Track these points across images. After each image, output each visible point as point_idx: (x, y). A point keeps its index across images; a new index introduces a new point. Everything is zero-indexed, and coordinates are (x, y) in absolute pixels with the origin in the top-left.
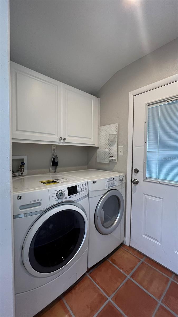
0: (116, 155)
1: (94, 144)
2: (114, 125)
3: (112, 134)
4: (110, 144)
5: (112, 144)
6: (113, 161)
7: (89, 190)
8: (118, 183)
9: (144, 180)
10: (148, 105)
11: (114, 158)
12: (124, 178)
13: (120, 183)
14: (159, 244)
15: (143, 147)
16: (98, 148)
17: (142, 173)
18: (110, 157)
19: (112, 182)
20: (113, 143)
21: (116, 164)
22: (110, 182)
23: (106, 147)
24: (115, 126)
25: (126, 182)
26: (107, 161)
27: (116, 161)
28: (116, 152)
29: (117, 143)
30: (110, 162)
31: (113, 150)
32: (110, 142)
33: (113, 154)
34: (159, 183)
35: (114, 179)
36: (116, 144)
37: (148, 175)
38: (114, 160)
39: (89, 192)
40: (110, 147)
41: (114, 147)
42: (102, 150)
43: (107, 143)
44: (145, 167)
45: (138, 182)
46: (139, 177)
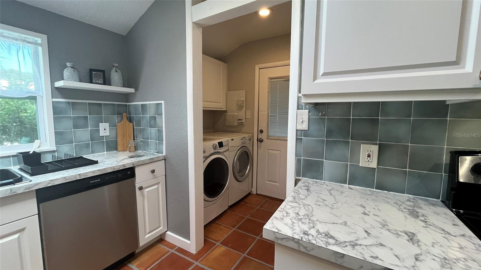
0: (244, 118)
1: (223, 108)
2: (242, 91)
3: (240, 99)
4: (238, 109)
5: (240, 109)
6: (242, 124)
7: (229, 145)
8: (248, 142)
9: (267, 139)
10: (271, 79)
11: (242, 121)
12: (252, 138)
13: (249, 142)
14: (278, 184)
15: (267, 112)
16: (226, 111)
17: (266, 133)
18: (239, 120)
19: (244, 140)
20: (241, 107)
21: (244, 127)
22: (243, 140)
23: (234, 111)
24: (243, 93)
25: (253, 142)
26: (236, 124)
27: (244, 123)
28: (244, 116)
29: (245, 107)
30: (238, 125)
31: (241, 114)
32: (238, 106)
33: (241, 117)
34: (278, 139)
35: (245, 138)
36: (244, 109)
37: (270, 134)
38: (242, 122)
39: (229, 147)
40: (238, 111)
41: (242, 111)
42: (230, 114)
43: (235, 107)
44: (268, 128)
45: (263, 140)
46: (263, 136)
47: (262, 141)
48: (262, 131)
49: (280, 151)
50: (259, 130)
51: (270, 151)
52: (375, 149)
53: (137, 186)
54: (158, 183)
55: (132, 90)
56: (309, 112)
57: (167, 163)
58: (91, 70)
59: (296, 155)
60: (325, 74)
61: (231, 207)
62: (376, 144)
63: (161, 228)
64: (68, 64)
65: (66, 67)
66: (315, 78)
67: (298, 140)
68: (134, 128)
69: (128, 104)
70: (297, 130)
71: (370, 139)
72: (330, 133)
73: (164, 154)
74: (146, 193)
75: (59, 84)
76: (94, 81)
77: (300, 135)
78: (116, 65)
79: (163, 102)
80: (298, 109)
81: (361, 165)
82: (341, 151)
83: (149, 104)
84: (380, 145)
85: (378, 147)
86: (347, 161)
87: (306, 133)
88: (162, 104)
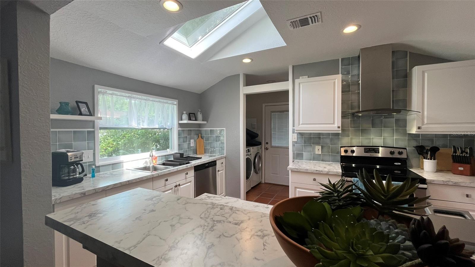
2: (254, 119)
3: (253, 124)
8: (260, 150)
9: (271, 148)
10: (272, 112)
14: (279, 175)
17: (270, 144)
19: (258, 148)
25: (262, 150)
34: (278, 148)
37: (273, 145)
39: (252, 152)
44: (271, 141)
45: (268, 148)
46: (268, 146)
49: (279, 155)
50: (266, 143)
52: (320, 147)
53: (217, 170)
54: (223, 170)
55: (205, 122)
56: (297, 134)
57: (226, 160)
58: (190, 114)
59: (293, 151)
60: (302, 124)
61: (252, 188)
62: (320, 146)
63: (224, 194)
64: (184, 112)
65: (183, 114)
66: (299, 125)
67: (293, 145)
68: (204, 142)
69: (200, 129)
70: (293, 141)
71: (318, 144)
72: (305, 142)
73: (225, 155)
74: (219, 174)
75: (181, 122)
76: (192, 119)
77: (294, 143)
78: (200, 110)
79: (225, 129)
80: (293, 133)
81: (316, 153)
82: (309, 149)
83: (216, 130)
84: (322, 146)
85: (321, 146)
86: (311, 152)
87: (296, 142)
88: (224, 130)
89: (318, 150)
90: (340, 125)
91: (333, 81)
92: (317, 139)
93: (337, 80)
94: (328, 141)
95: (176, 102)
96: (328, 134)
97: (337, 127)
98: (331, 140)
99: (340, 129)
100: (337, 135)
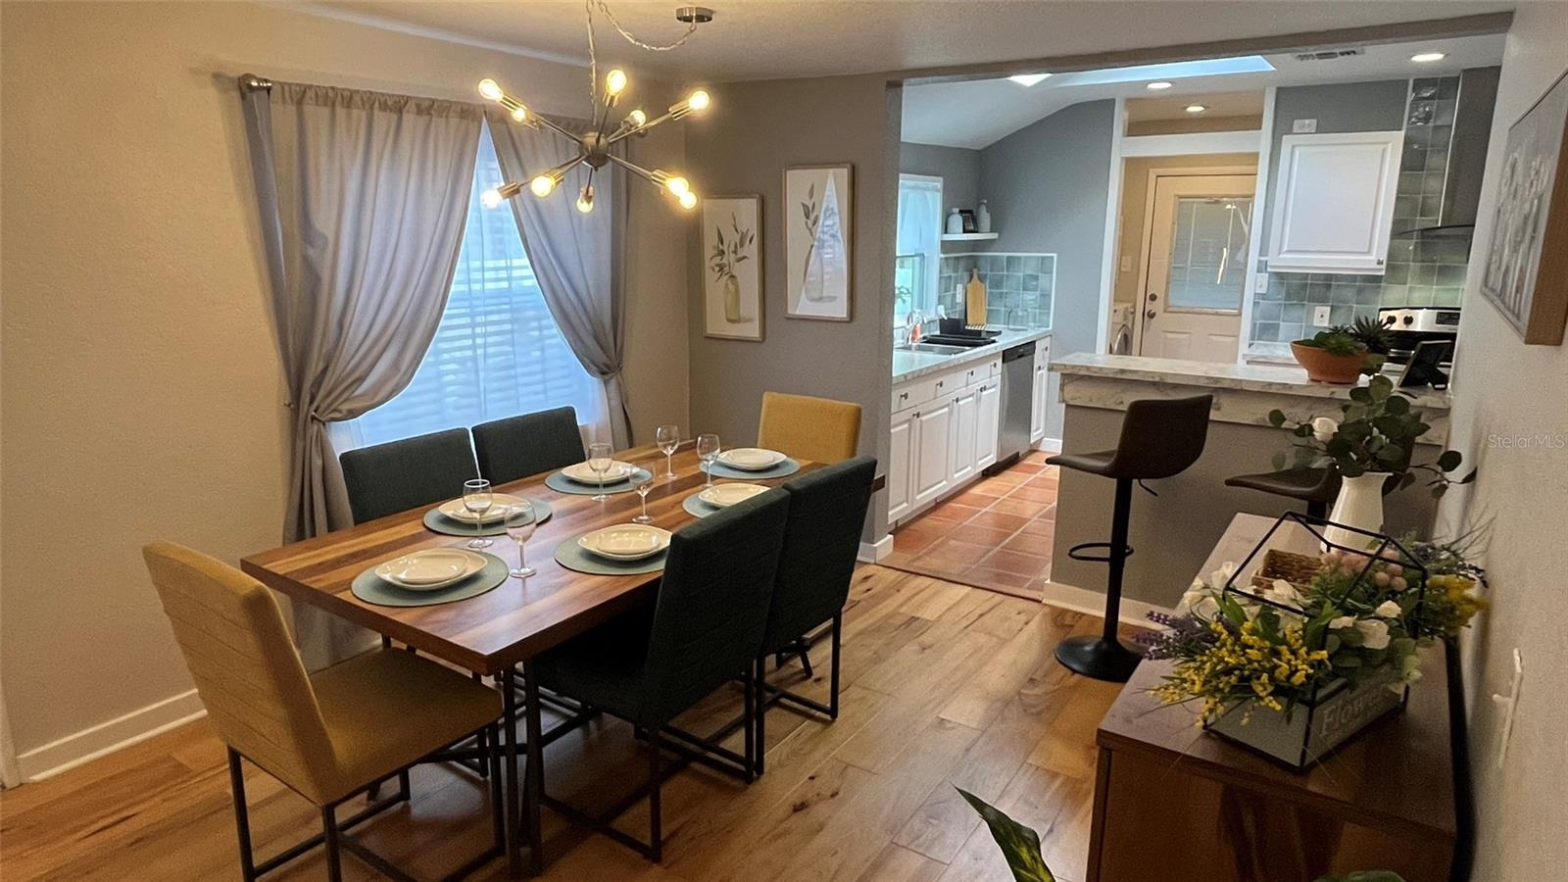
9: (1165, 311)
10: (1179, 198)
15: (1166, 260)
17: (1164, 301)
37: (1172, 302)
44: (1167, 289)
45: (1154, 314)
46: (1157, 307)
47: (1152, 316)
48: (1153, 298)
49: (1190, 333)
50: (1148, 296)
51: (1170, 335)
53: (1036, 366)
55: (997, 236)
56: (1270, 276)
57: (1054, 341)
58: (965, 214)
59: (1252, 319)
60: (1289, 251)
62: (1328, 306)
64: (955, 209)
66: (1279, 254)
67: (1255, 304)
68: (986, 292)
69: (980, 255)
70: (1255, 293)
71: (1323, 301)
72: (1288, 297)
73: (1051, 329)
75: (948, 237)
76: (970, 229)
77: (1258, 298)
78: (985, 201)
79: (1055, 255)
80: (1258, 272)
81: (1315, 324)
82: (1296, 313)
83: (1026, 257)
84: (1332, 307)
85: (1329, 308)
86: (1301, 322)
87: (1263, 296)
88: (1052, 257)
89: (1322, 316)
90: (1384, 258)
91: (1383, 146)
92: (1323, 290)
93: (1391, 146)
94: (1349, 294)
95: (938, 183)
96: (1354, 278)
97: (1376, 262)
98: (1360, 291)
99: (1384, 266)
100: (1377, 279)
